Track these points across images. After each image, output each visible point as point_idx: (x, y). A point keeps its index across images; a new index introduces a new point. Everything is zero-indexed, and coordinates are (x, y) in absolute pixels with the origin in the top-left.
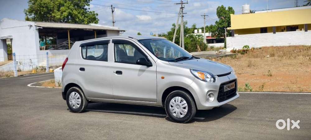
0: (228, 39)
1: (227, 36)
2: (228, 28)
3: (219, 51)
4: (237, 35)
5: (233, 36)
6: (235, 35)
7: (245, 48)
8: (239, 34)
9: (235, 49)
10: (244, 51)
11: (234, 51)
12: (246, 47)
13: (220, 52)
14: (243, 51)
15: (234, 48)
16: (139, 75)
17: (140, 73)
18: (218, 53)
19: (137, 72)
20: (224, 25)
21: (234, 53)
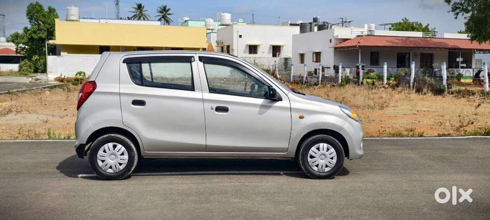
0: (51, 59)
1: (49, 55)
2: (51, 42)
3: (34, 78)
4: (66, 53)
5: (59, 55)
6: (62, 54)
7: (78, 75)
8: (69, 53)
9: (63, 77)
10: (77, 80)
11: (61, 80)
12: (80, 73)
13: (37, 80)
14: (75, 80)
15: (61, 75)
16: (260, 113)
17: (263, 110)
18: (33, 81)
19: (257, 109)
20: (41, 34)
21: (61, 83)
